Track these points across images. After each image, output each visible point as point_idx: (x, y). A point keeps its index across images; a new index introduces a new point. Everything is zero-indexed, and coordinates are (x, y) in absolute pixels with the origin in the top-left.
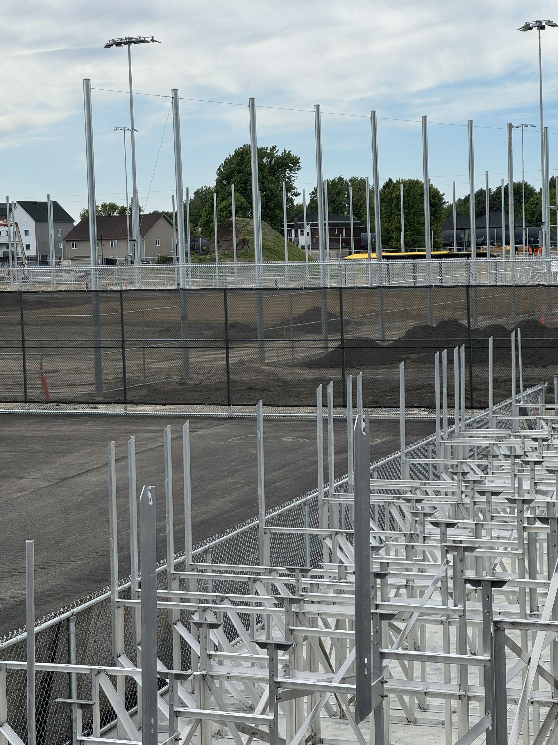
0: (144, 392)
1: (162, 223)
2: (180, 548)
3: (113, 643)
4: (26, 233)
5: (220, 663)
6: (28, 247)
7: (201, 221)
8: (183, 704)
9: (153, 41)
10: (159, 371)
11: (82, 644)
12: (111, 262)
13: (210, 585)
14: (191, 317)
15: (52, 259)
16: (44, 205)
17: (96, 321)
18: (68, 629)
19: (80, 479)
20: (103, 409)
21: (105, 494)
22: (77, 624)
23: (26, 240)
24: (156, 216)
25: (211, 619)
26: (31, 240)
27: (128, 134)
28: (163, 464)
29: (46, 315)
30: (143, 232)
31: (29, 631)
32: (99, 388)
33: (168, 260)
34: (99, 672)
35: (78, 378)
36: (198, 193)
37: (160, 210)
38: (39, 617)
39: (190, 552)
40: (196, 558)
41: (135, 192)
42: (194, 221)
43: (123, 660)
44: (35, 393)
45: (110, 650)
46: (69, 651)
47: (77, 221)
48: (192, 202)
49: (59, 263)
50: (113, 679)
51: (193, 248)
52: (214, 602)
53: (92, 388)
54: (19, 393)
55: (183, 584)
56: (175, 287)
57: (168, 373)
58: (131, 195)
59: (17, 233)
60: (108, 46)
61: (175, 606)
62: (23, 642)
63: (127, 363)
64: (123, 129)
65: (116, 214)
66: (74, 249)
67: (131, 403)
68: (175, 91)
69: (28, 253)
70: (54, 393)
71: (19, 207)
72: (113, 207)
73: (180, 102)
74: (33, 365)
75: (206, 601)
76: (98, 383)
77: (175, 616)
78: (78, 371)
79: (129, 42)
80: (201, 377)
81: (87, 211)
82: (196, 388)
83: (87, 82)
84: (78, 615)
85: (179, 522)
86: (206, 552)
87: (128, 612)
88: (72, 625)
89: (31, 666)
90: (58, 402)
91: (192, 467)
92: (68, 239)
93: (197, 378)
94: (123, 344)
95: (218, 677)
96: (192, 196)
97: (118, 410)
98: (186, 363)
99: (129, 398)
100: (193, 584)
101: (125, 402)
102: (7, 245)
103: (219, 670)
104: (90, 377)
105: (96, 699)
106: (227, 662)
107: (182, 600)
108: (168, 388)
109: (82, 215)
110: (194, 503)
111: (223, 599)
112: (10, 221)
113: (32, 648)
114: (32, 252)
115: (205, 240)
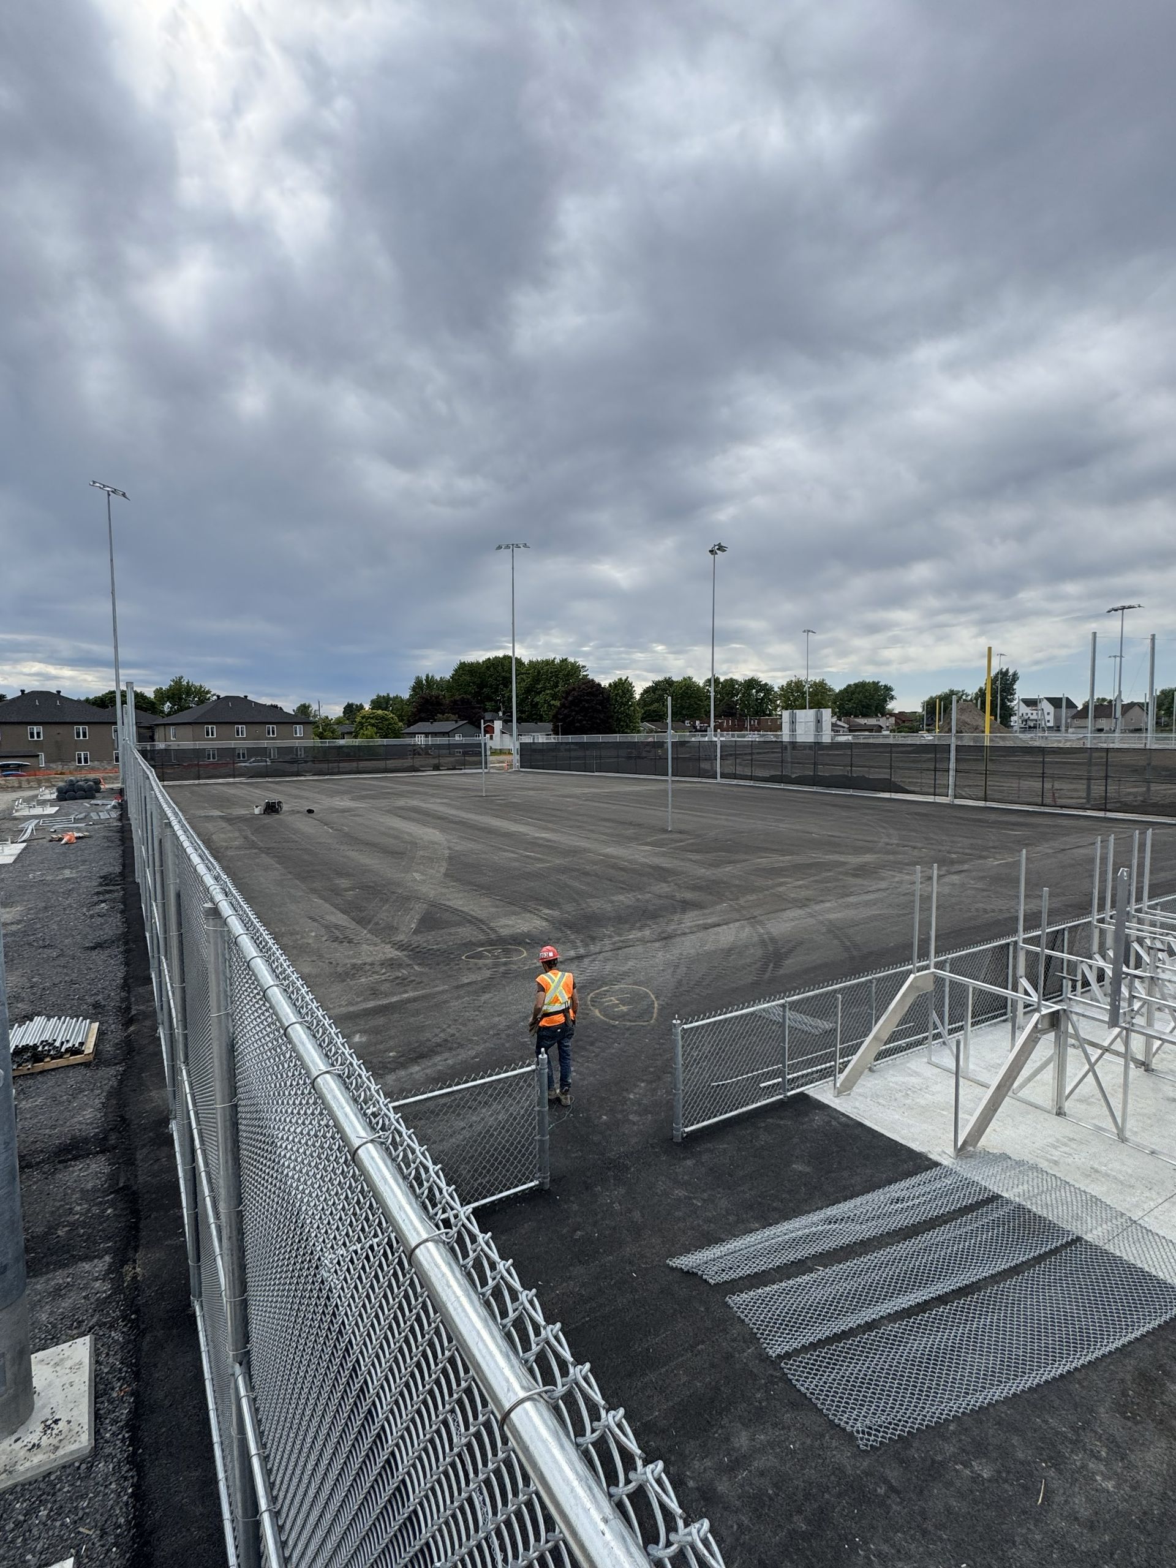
0: (1118, 805)
1: (1137, 708)
2: (1139, 899)
3: (1091, 945)
4: (1048, 714)
5: (1163, 972)
6: (1049, 721)
7: (1165, 707)
8: (1139, 992)
9: (1139, 606)
10: (1129, 794)
11: (1071, 943)
12: (1100, 730)
13: (1158, 924)
14: (1153, 763)
15: (1063, 728)
16: (1060, 699)
17: (1090, 763)
18: (1063, 934)
19: (1074, 851)
20: (1089, 813)
21: (1092, 860)
22: (1069, 932)
23: (1047, 718)
24: (1132, 705)
25: (1159, 945)
26: (1051, 718)
27: (1118, 659)
28: (1132, 847)
29: (1057, 759)
30: (1124, 713)
31: (1043, 931)
32: (1088, 801)
33: (1139, 730)
34: (1082, 962)
35: (1075, 794)
36: (1163, 692)
37: (1136, 701)
38: (1049, 924)
39: (1146, 903)
40: (1150, 907)
41: (1120, 692)
42: (1159, 707)
43: (1097, 956)
44: (1048, 801)
45: (1089, 949)
46: (1063, 946)
47: (1080, 707)
48: (1158, 697)
49: (1067, 731)
50: (1090, 967)
51: (1157, 723)
52: (1162, 935)
53: (1084, 801)
54: (1039, 800)
55: (1140, 921)
56: (1142, 746)
57: (1135, 795)
58: (1117, 693)
59: (1043, 714)
60: (1109, 612)
61: (1133, 933)
62: (1039, 936)
63: (1108, 788)
64: (1115, 657)
65: (1105, 703)
66: (1077, 722)
67: (1110, 811)
68: (1153, 636)
69: (1048, 724)
70: (1060, 802)
71: (1045, 700)
72: (1104, 700)
73: (1156, 641)
74: (1048, 786)
75: (1155, 934)
76: (1088, 797)
77: (1132, 938)
78: (1075, 790)
79: (1123, 608)
80: (1158, 799)
81: (1088, 702)
82: (1155, 805)
83: (1095, 634)
84: (1070, 928)
85: (1140, 882)
86: (1157, 904)
87: (1102, 932)
88: (1066, 933)
89: (1042, 951)
90: (1062, 807)
91: (1152, 851)
92: (1074, 717)
93: (1155, 800)
94: (1106, 777)
95: (1162, 980)
96: (1158, 693)
97: (1101, 814)
98: (1149, 789)
99: (1108, 808)
100: (1147, 922)
101: (1105, 810)
102: (1036, 720)
103: (1162, 976)
104: (1084, 795)
105: (1079, 977)
106: (1167, 972)
107: (1138, 930)
108: (1135, 804)
109: (1084, 705)
110: (1151, 872)
111: (1167, 934)
112: (1039, 708)
113: (1044, 941)
114: (1051, 724)
115: (1167, 719)
